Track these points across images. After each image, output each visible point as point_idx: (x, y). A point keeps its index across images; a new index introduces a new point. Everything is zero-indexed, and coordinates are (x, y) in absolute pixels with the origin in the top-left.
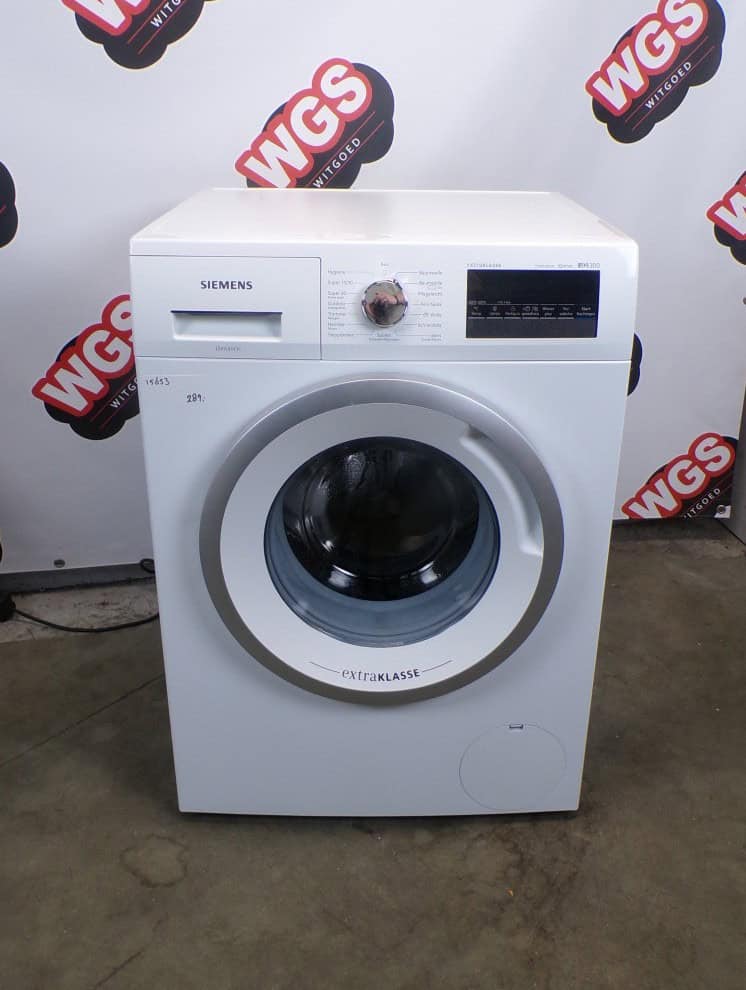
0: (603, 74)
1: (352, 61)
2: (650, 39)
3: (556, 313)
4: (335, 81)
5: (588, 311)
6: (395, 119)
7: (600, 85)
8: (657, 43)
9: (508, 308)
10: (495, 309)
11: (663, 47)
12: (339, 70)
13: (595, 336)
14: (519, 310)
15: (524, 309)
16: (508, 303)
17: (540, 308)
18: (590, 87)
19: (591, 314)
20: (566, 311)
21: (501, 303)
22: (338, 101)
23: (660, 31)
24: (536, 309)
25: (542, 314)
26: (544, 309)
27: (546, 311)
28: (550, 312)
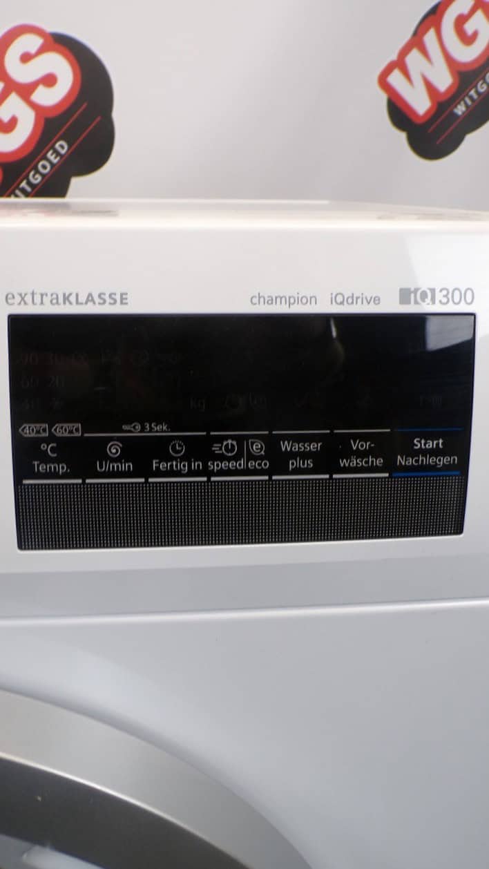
0: (400, 64)
1: (51, 28)
2: (461, 21)
3: (327, 461)
4: (26, 58)
5: (435, 452)
6: (117, 115)
7: (396, 79)
8: (469, 27)
9: (160, 448)
10: (114, 450)
11: (475, 34)
12: (31, 43)
13: (459, 529)
14: (200, 451)
15: (216, 448)
16: (160, 430)
17: (272, 444)
18: (383, 82)
19: (445, 460)
20: (361, 454)
21: (134, 431)
22: (32, 87)
23: (473, 11)
24: (257, 447)
25: (279, 462)
26: (285, 446)
27: (293, 455)
28: (304, 455)
